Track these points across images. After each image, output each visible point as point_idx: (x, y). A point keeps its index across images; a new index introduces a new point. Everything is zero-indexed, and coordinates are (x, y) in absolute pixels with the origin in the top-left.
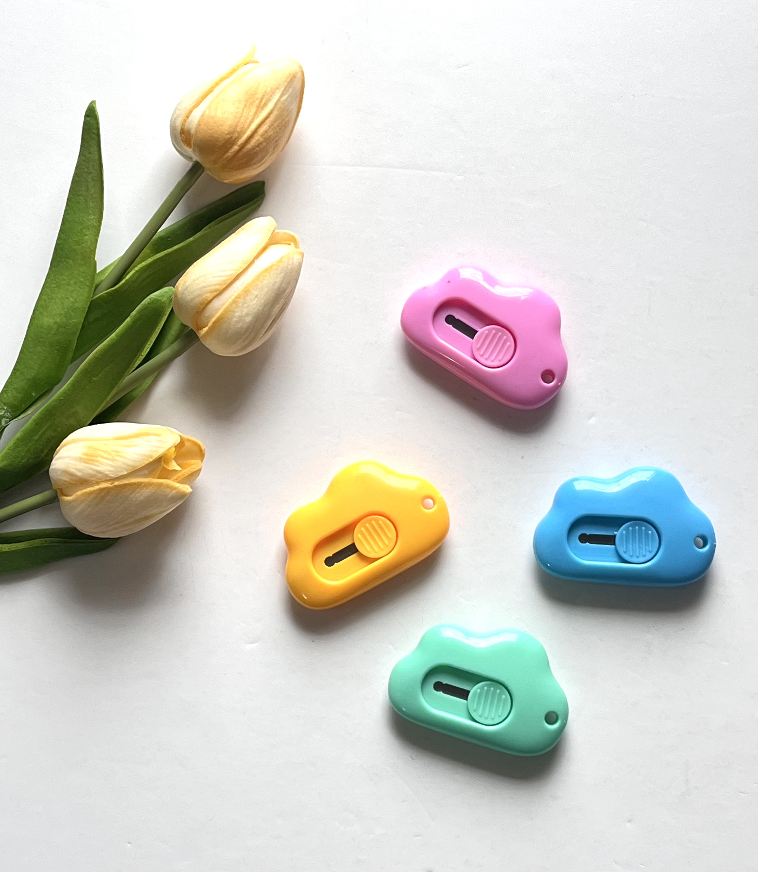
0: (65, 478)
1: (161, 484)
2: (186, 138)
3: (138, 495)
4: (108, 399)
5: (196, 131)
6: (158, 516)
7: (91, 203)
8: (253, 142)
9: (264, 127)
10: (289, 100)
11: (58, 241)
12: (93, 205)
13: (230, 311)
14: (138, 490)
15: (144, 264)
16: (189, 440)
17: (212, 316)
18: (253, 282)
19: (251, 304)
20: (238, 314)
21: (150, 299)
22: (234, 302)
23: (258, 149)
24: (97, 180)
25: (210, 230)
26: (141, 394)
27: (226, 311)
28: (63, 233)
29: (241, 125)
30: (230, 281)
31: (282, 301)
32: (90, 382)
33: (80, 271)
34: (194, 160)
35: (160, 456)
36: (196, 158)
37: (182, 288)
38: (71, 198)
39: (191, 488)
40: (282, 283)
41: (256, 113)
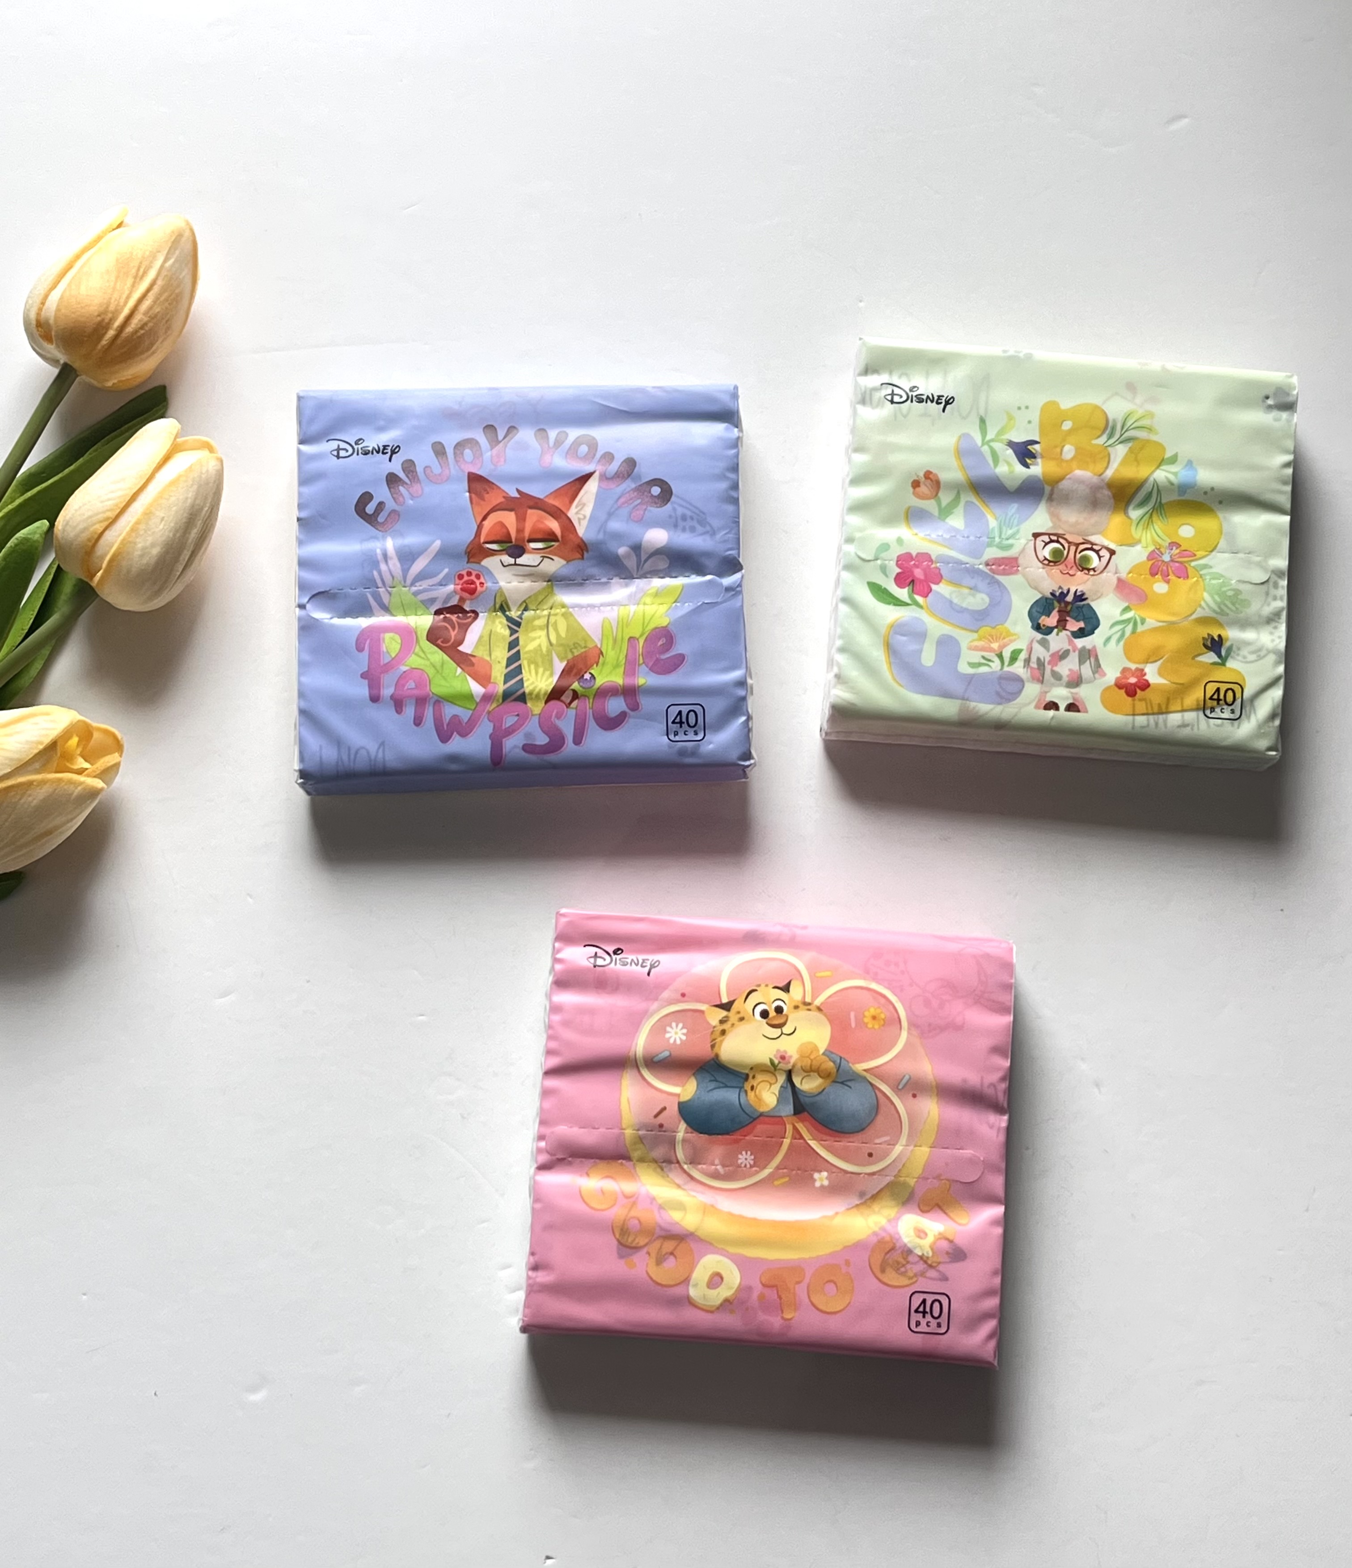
2: (45, 333)
5: (55, 319)
6: (65, 828)
8: (134, 323)
9: (147, 303)
10: (177, 265)
13: (130, 542)
14: (30, 791)
16: (98, 729)
17: (106, 554)
18: (155, 501)
19: (157, 530)
20: (140, 546)
21: (17, 539)
25: (96, 453)
27: (123, 542)
29: (114, 302)
30: (124, 503)
34: (58, 360)
35: (54, 740)
36: (63, 359)
39: (106, 782)
40: (195, 499)
41: (133, 285)
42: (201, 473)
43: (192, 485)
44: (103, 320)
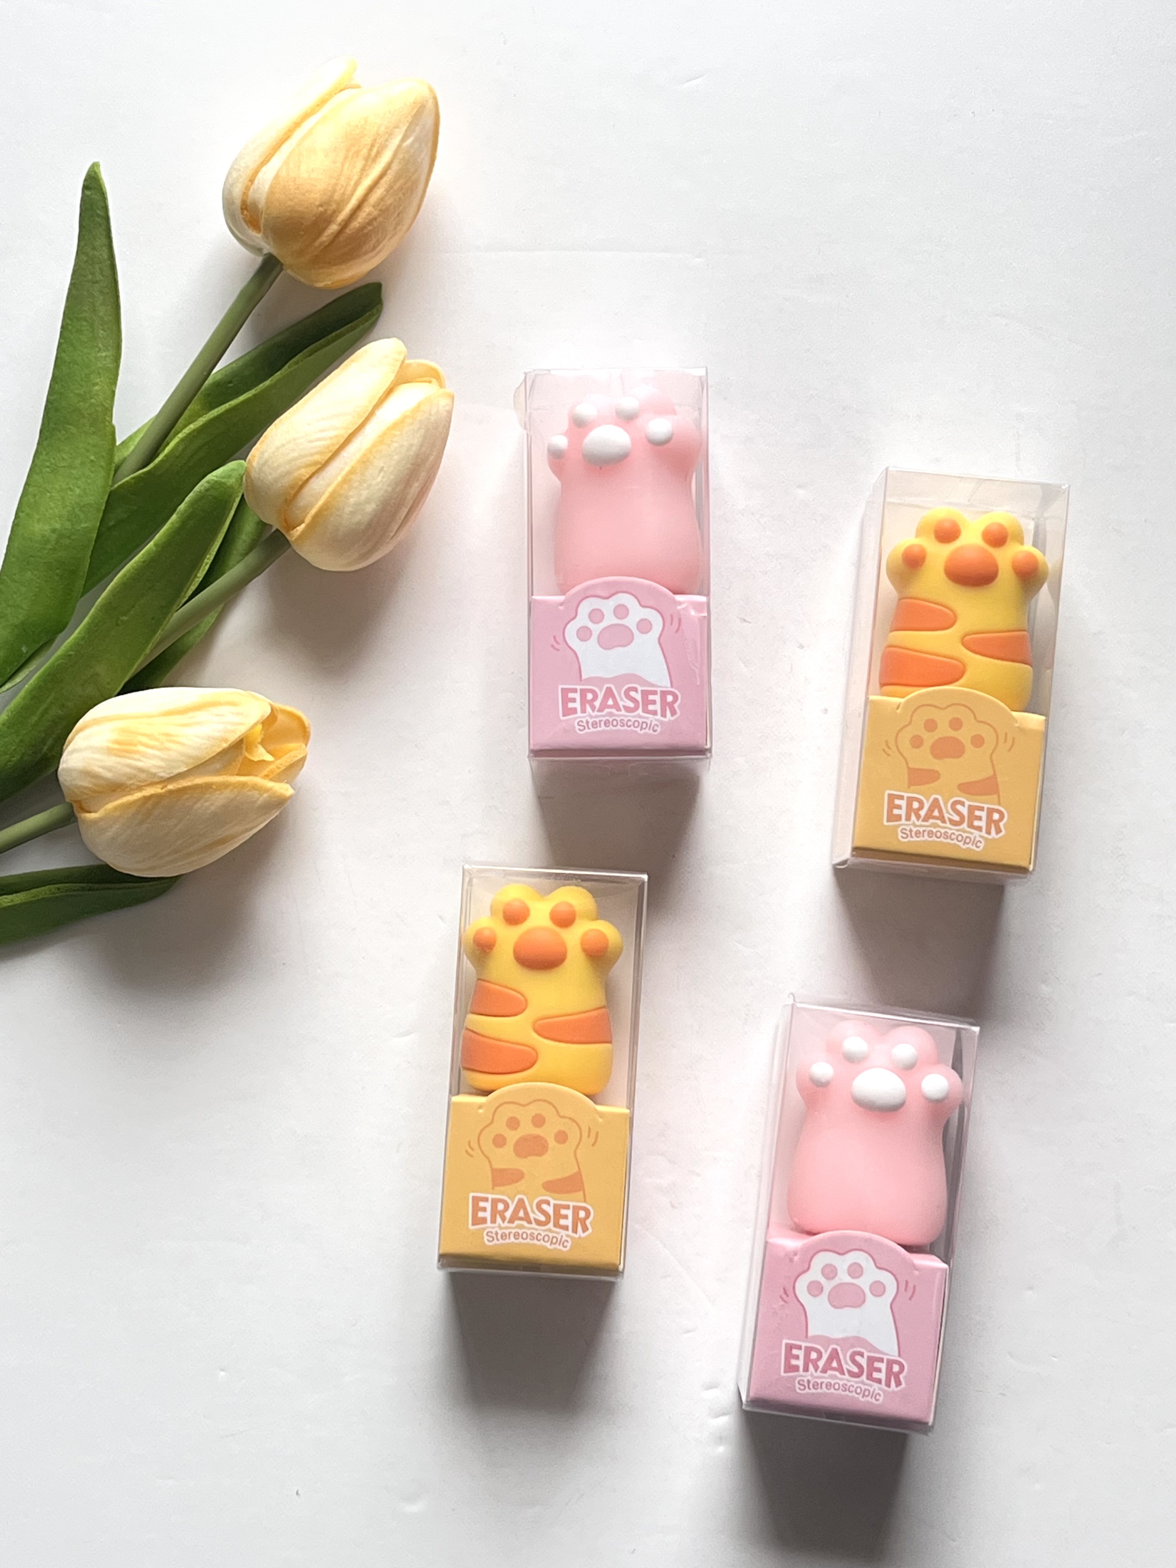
0: (85, 783)
1: (244, 785)
2: (251, 217)
3: (207, 804)
4: (148, 651)
5: (267, 203)
6: (240, 837)
7: (102, 332)
8: (362, 217)
9: (379, 192)
10: (416, 146)
11: (50, 397)
12: (105, 334)
13: (340, 496)
14: (207, 796)
15: (192, 427)
16: (284, 712)
17: (312, 506)
18: (374, 446)
19: (374, 482)
20: (352, 501)
21: (208, 482)
22: (345, 480)
23: (370, 228)
24: (108, 293)
25: (296, 367)
26: (199, 639)
27: (333, 495)
28: (57, 383)
29: (340, 189)
30: (337, 446)
31: (423, 475)
32: (118, 625)
33: (89, 444)
34: (265, 251)
35: (240, 738)
36: (268, 248)
37: (258, 462)
38: (67, 324)
39: (292, 787)
40: (421, 446)
41: (364, 169)
42: (430, 415)
43: (419, 429)
44: (325, 211)
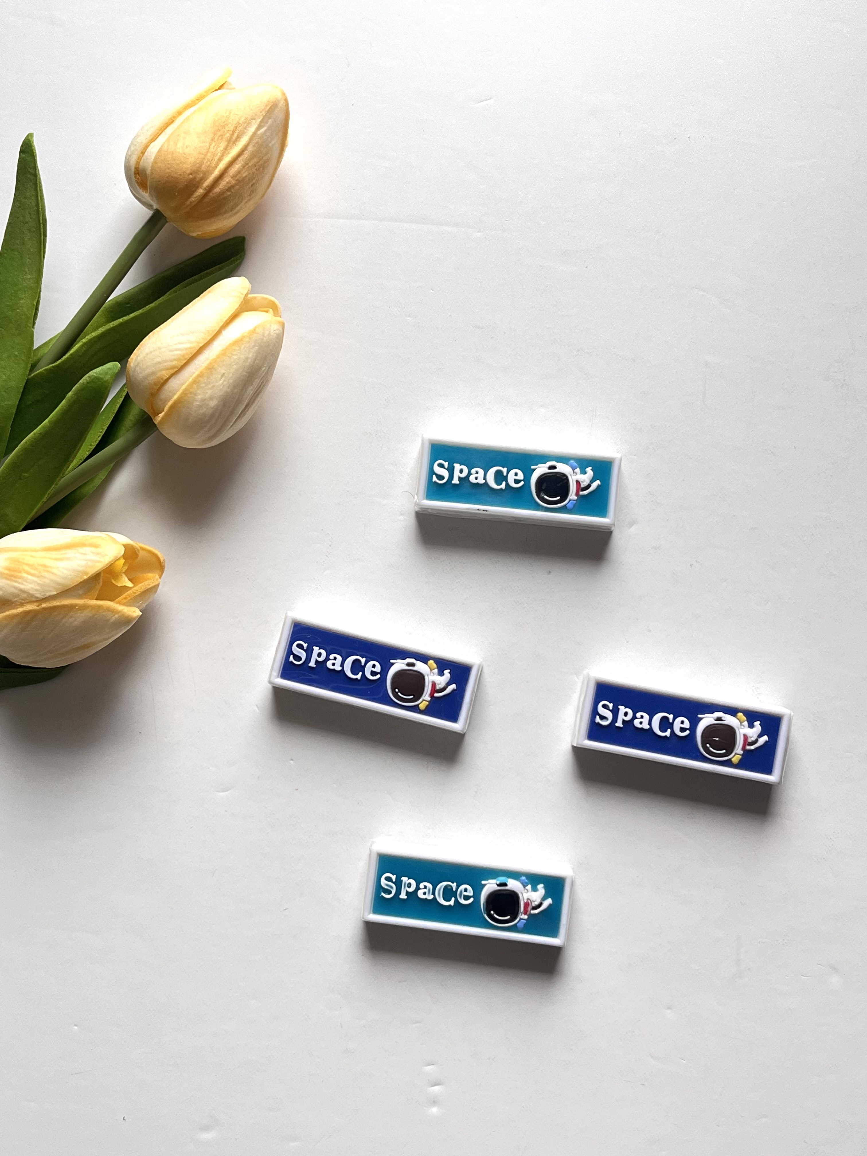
2: (142, 179)
3: (71, 620)
4: (45, 499)
5: (152, 169)
6: (100, 644)
7: (27, 260)
9: (237, 167)
10: (268, 134)
13: (191, 393)
14: (72, 614)
16: (143, 550)
17: (169, 399)
18: (218, 357)
19: (217, 384)
20: (199, 397)
21: (89, 377)
22: (195, 382)
23: (229, 193)
25: (173, 295)
27: (185, 393)
29: (207, 162)
30: (190, 356)
31: (257, 382)
32: (20, 479)
33: (14, 343)
34: (153, 207)
35: (98, 573)
40: (255, 359)
41: (226, 149)
42: (264, 336)
43: (254, 346)
44: (195, 178)
